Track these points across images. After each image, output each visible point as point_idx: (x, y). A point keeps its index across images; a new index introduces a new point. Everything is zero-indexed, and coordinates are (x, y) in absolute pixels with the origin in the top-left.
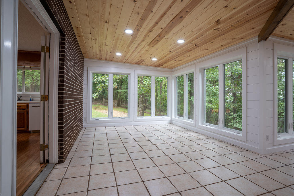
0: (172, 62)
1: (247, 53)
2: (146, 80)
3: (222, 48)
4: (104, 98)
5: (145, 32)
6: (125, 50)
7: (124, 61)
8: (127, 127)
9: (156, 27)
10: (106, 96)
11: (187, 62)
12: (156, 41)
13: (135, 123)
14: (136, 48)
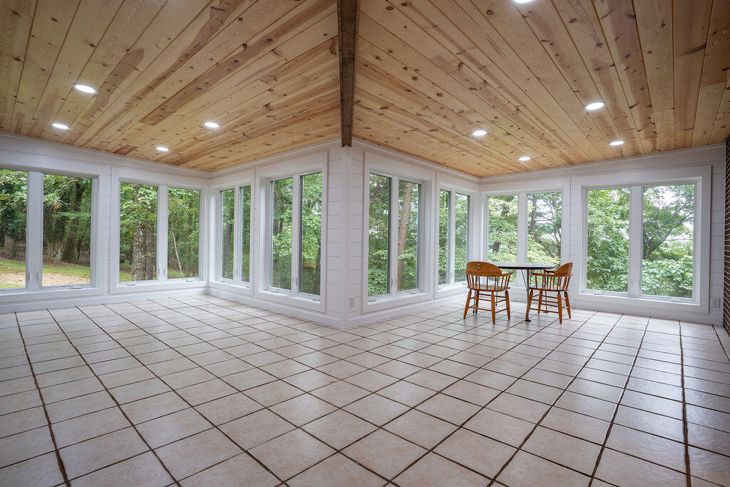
0: (206, 158)
1: (328, 161)
2: (148, 191)
3: (294, 146)
4: (12, 236)
5: (128, 98)
6: (78, 120)
7: (79, 142)
8: (87, 310)
9: (151, 94)
10: (20, 231)
11: (238, 162)
12: (156, 116)
13: (110, 297)
14: (110, 121)
